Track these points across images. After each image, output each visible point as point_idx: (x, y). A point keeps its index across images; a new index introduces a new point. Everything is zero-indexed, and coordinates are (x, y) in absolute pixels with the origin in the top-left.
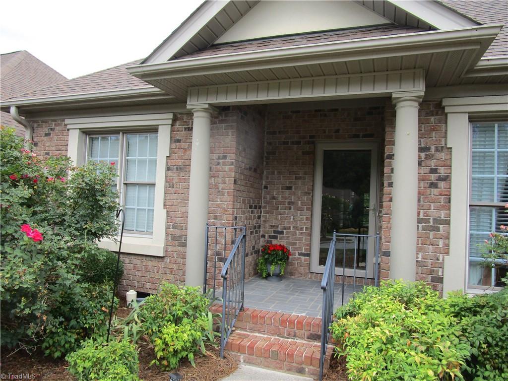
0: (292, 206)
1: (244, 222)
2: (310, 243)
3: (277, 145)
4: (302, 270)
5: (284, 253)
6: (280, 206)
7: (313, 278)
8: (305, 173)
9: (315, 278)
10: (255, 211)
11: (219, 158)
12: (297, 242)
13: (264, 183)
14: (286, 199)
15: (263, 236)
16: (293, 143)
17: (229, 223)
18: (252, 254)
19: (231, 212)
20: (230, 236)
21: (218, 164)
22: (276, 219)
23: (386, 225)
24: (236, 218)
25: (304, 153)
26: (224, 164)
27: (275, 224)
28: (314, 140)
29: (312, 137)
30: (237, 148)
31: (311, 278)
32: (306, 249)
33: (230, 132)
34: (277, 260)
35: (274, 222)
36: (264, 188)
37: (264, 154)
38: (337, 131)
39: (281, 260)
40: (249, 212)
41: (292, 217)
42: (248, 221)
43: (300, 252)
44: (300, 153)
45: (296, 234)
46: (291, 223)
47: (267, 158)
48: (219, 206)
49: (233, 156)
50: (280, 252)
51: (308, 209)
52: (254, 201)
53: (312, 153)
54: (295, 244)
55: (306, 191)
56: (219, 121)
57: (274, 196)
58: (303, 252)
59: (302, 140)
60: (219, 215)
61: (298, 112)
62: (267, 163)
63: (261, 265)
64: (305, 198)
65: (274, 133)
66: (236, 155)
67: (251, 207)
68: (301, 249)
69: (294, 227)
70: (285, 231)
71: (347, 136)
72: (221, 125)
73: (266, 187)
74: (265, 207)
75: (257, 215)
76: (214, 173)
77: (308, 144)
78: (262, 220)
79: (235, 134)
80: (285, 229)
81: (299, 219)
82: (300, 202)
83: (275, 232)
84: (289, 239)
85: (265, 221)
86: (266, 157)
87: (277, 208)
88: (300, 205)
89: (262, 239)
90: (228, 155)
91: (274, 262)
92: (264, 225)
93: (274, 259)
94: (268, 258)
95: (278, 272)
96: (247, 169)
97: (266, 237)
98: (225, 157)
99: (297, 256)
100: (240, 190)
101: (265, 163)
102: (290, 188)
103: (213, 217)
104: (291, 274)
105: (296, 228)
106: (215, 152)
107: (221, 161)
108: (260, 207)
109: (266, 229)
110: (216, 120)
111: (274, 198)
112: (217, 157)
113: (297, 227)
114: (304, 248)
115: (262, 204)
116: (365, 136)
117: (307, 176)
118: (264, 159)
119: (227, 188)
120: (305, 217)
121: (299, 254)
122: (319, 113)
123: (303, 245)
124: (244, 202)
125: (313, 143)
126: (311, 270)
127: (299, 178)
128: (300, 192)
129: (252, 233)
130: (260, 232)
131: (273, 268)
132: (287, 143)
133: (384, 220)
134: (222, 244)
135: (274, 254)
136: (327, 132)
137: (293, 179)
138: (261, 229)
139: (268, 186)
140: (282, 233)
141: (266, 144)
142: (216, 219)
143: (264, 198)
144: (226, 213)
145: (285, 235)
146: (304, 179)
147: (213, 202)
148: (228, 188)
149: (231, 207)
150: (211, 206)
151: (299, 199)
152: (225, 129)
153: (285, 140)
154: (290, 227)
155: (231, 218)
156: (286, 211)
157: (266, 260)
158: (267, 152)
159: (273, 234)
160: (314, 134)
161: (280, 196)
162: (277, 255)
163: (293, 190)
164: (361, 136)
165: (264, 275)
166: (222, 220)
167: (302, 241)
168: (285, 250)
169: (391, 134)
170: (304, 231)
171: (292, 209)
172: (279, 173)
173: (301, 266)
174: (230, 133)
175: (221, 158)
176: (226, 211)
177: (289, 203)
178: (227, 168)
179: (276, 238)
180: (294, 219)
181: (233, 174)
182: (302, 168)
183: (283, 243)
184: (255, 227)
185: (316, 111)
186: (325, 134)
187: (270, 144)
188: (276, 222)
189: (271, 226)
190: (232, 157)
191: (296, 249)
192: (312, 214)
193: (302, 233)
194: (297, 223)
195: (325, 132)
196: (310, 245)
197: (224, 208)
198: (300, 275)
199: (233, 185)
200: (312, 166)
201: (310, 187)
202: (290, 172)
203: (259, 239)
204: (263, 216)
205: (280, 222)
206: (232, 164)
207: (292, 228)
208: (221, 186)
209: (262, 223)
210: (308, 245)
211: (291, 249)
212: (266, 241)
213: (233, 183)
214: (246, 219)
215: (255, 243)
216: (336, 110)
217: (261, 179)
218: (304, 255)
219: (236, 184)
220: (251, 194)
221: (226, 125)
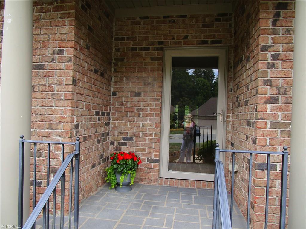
0: (141, 113)
1: (88, 130)
2: (160, 149)
3: (126, 51)
4: (151, 176)
5: (133, 162)
6: (128, 112)
7: (163, 183)
8: (155, 80)
9: (164, 184)
10: (103, 118)
11: (54, 53)
12: (147, 148)
13: (112, 89)
14: (135, 105)
15: (112, 143)
16: (141, 49)
17: (67, 133)
18: (99, 163)
19: (69, 119)
20: (69, 149)
21: (53, 60)
22: (125, 125)
23: (261, 132)
24: (77, 126)
25: (152, 59)
26: (61, 61)
27: (124, 131)
28: (163, 46)
29: (160, 43)
30: (77, 42)
31: (161, 184)
32: (155, 155)
33: (67, 21)
34: (127, 170)
35: (123, 129)
36: (113, 95)
37: (112, 60)
38: (186, 37)
39: (131, 170)
40: (95, 119)
41: (141, 123)
42: (95, 129)
43: (149, 158)
44: (149, 59)
45: (145, 140)
46: (140, 129)
47: (116, 65)
48: (54, 113)
49: (71, 50)
50: (130, 162)
51: (157, 116)
52: (101, 107)
53: (161, 59)
54: (145, 150)
55: (155, 97)
56: (54, 8)
57: (123, 103)
58: (153, 158)
59: (150, 46)
60: (54, 123)
61: (147, 18)
62: (115, 70)
63: (110, 175)
64: (154, 104)
65: (123, 39)
66: (76, 49)
67: (97, 114)
68: (150, 154)
69: (143, 134)
70: (134, 138)
71: (195, 42)
72: (57, 12)
73: (114, 94)
74: (114, 114)
75: (105, 122)
76: (47, 72)
77: (157, 50)
78: (111, 127)
79: (73, 24)
80: (134, 136)
81: (149, 125)
82: (149, 109)
83: (124, 139)
84: (138, 145)
85: (114, 128)
86: (113, 63)
87: (126, 115)
88: (149, 112)
89: (111, 147)
90: (65, 49)
91: (123, 173)
92: (113, 132)
93: (124, 169)
94: (117, 168)
95: (127, 181)
96: (91, 71)
97: (115, 144)
98: (61, 52)
99: (147, 162)
100: (82, 93)
101: (113, 70)
102: (139, 95)
103: (47, 126)
104: (141, 180)
105: (145, 135)
106: (48, 46)
107: (56, 57)
108: (109, 114)
109: (115, 136)
110: (49, 7)
111: (122, 105)
112: (51, 52)
113: (146, 133)
114: (153, 154)
115: (110, 111)
116: (213, 42)
117: (156, 83)
118: (113, 65)
119: (63, 90)
120: (154, 123)
121: (149, 160)
122: (168, 19)
123: (152, 151)
124: (88, 107)
125: (162, 49)
126: (160, 175)
127: (149, 84)
128: (149, 98)
129: (99, 141)
130: (109, 139)
131: (122, 179)
132: (135, 49)
133: (258, 126)
134: (59, 159)
135: (123, 164)
136: (175, 38)
137: (141, 86)
138: (110, 136)
139: (117, 92)
140: (131, 139)
141: (114, 50)
142: (52, 128)
143: (112, 105)
144: (62, 120)
145: (134, 142)
146: (153, 85)
147: (46, 108)
148: (65, 90)
149: (69, 113)
150: (44, 113)
151: (148, 105)
152: (60, 18)
153: (134, 47)
154: (139, 134)
155: (69, 126)
156: (135, 118)
157: (115, 170)
158: (115, 58)
159: (122, 141)
160: (163, 40)
161: (129, 103)
162: (127, 164)
163: (142, 97)
164: (209, 42)
165: (113, 185)
166: (58, 129)
167: (152, 147)
168: (135, 158)
169: (266, 21)
170: (154, 137)
171: (141, 116)
172: (128, 79)
173: (151, 172)
174: (67, 23)
175: (56, 53)
176: (63, 118)
177: (138, 110)
178: (63, 66)
179: (125, 144)
180: (143, 125)
181: (71, 73)
182: (151, 75)
183: (133, 150)
184: (103, 135)
185: (164, 17)
186: (173, 40)
187: (118, 50)
188: (126, 129)
189: (120, 133)
190: (69, 52)
191: (145, 155)
192: (161, 120)
193: (151, 139)
194: (146, 129)
195: (173, 39)
196: (159, 151)
197: (61, 115)
198: (150, 181)
199: (71, 86)
200: (161, 73)
201: (159, 93)
202: (138, 78)
203: (108, 147)
204: (112, 123)
205: (129, 129)
206: (70, 60)
207: (141, 135)
208: (56, 87)
209: (111, 130)
210: (157, 151)
211: (140, 156)
212: (115, 148)
213: (71, 83)
214: (92, 127)
215: (104, 152)
216: (185, 16)
217: (110, 85)
218: (154, 161)
219: (76, 85)
220: (97, 100)
221: (61, 12)
